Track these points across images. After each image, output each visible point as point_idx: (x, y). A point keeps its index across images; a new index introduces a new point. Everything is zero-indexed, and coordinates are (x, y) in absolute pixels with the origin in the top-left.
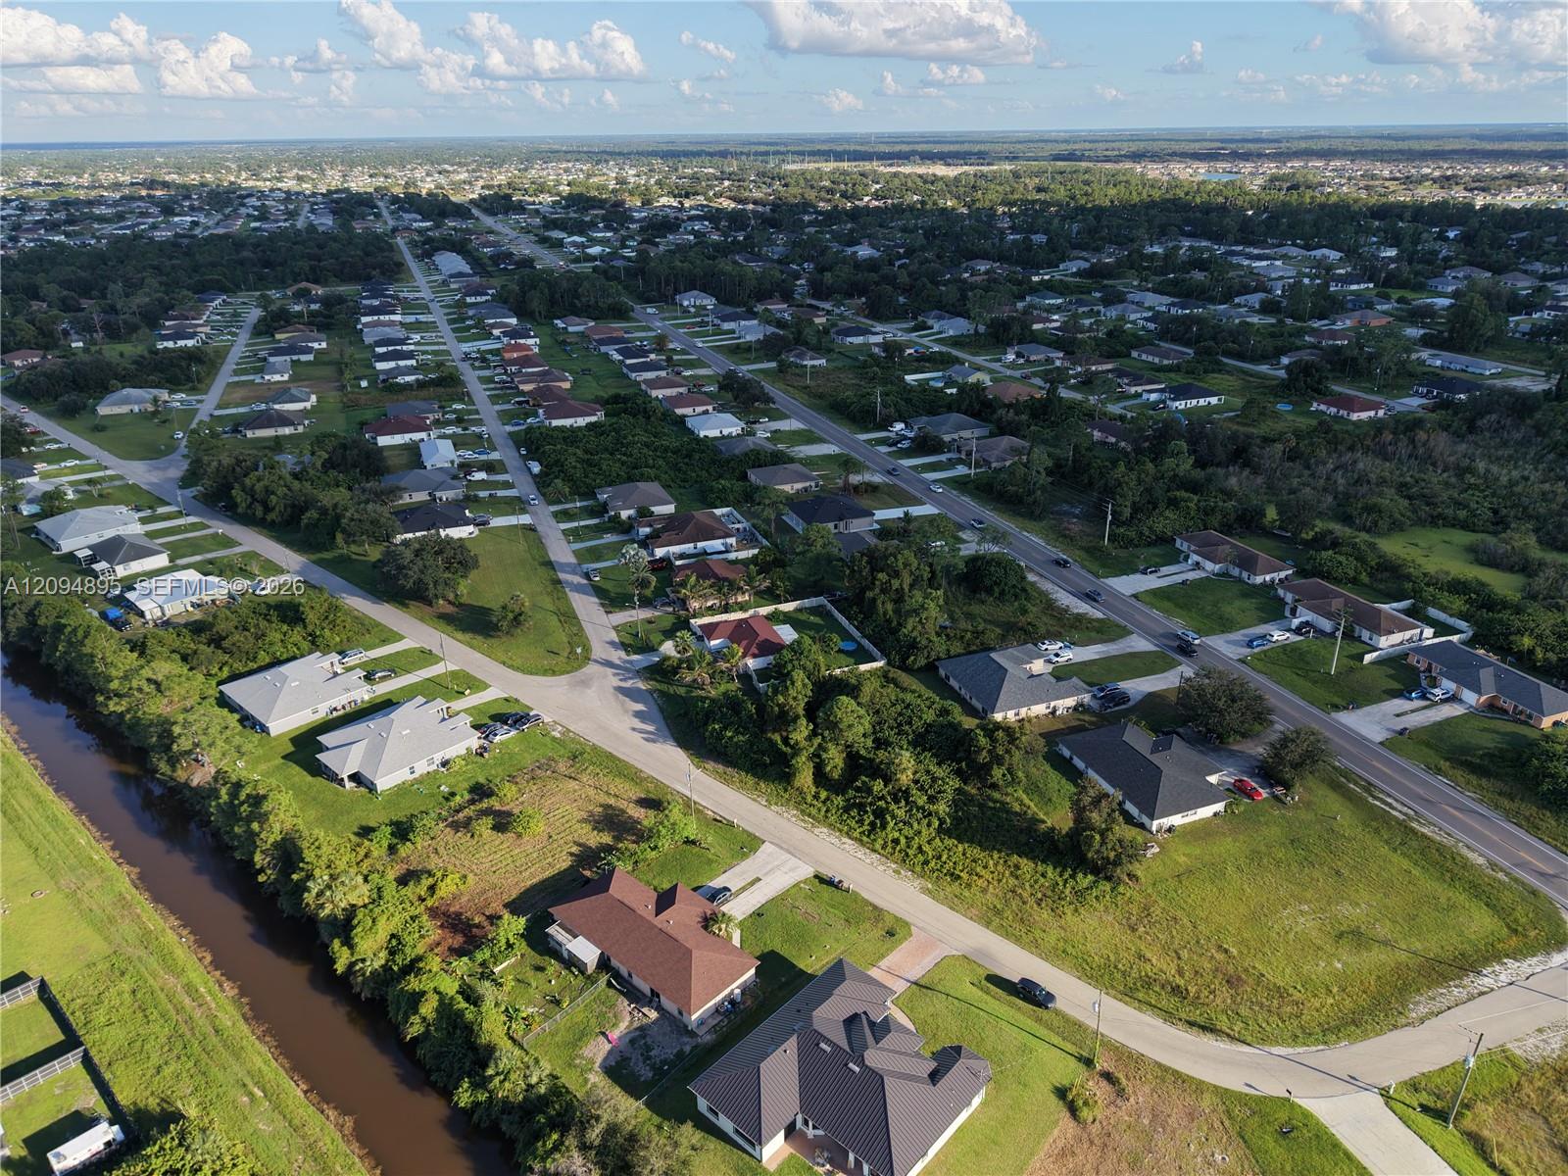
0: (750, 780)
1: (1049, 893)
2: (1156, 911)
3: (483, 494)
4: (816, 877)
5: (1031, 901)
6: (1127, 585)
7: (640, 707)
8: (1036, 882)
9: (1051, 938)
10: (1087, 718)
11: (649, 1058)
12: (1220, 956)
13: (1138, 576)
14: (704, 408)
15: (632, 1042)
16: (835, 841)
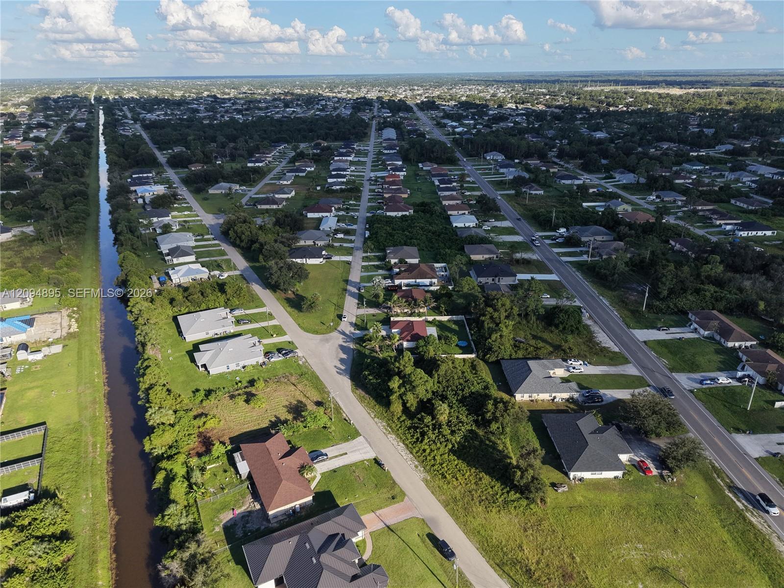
0: (373, 402)
1: (489, 498)
2: (546, 524)
3: (336, 244)
4: (375, 459)
5: (477, 501)
6: (643, 335)
7: (344, 356)
8: (486, 490)
9: (476, 523)
10: (572, 406)
11: (245, 527)
12: (567, 560)
13: (655, 331)
14: (463, 212)
15: (243, 517)
16: (395, 443)
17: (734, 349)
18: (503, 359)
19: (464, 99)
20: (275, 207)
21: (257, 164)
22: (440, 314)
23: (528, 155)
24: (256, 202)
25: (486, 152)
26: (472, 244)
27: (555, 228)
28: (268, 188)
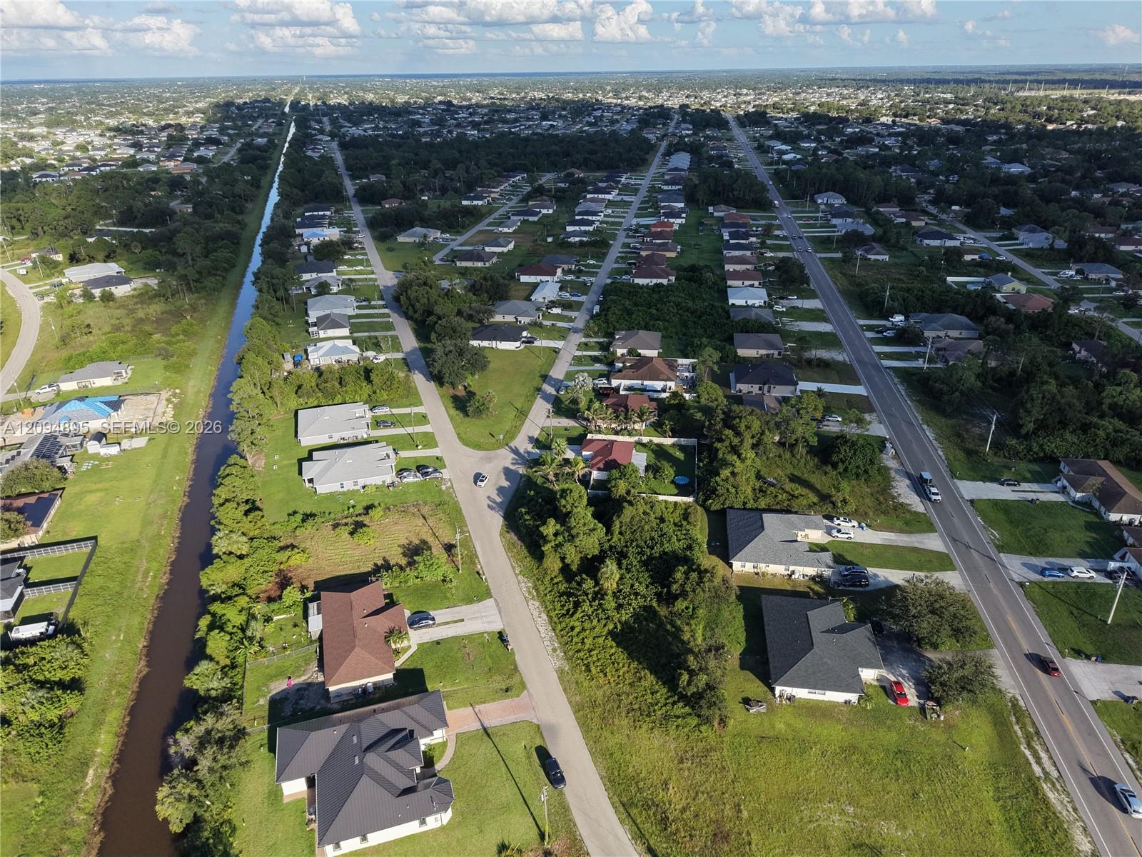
0: (525, 552)
1: (644, 707)
2: (715, 756)
3: (547, 323)
4: (500, 633)
5: (624, 710)
6: (972, 489)
7: (506, 484)
8: (643, 696)
9: (612, 741)
10: (817, 588)
11: (297, 703)
12: (729, 812)
13: (995, 486)
14: (751, 282)
15: (298, 690)
16: (536, 613)
17: (1118, 525)
18: (732, 508)
19: (812, 109)
20: (480, 264)
21: (475, 202)
22: (663, 434)
23: (884, 199)
24: (455, 257)
25: (819, 192)
26: (747, 332)
27: (886, 315)
28: (482, 237)
